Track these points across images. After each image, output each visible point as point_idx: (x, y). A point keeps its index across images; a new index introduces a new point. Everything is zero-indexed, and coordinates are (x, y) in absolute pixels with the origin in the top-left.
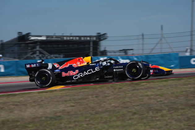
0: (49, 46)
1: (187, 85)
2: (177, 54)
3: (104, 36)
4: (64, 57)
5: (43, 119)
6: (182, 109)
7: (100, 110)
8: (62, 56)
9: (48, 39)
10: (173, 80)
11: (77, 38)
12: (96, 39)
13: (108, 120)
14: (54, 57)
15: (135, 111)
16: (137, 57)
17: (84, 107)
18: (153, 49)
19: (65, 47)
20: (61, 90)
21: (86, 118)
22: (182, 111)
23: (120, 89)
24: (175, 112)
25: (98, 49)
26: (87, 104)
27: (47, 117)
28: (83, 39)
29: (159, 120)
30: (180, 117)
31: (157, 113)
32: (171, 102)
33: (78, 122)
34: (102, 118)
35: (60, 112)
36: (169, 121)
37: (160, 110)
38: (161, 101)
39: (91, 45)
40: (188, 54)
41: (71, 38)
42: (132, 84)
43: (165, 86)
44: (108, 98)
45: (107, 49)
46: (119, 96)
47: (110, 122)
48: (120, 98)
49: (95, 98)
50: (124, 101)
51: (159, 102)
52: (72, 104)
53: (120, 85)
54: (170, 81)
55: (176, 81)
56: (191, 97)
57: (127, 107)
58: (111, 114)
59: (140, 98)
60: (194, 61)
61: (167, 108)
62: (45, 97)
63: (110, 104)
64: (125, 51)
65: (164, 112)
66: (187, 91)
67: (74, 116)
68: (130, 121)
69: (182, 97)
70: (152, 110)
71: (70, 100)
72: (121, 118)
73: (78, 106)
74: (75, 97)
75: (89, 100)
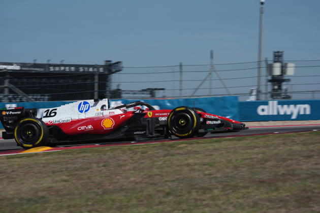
0: (25, 80)
1: (253, 149)
2: (236, 98)
3: (118, 66)
4: (49, 100)
5: (16, 201)
6: (245, 187)
7: (110, 187)
8: (47, 97)
9: (23, 69)
10: (230, 140)
11: (73, 69)
12: (104, 70)
13: (125, 204)
14: (33, 98)
15: (168, 190)
16: (170, 102)
17: (83, 183)
18: (197, 89)
19: (52, 83)
20: (45, 154)
21: (88, 200)
22: (244, 191)
23: (143, 153)
24: (233, 192)
25: (108, 86)
26: (89, 178)
27: (22, 199)
28: (81, 69)
29: (207, 206)
30: (240, 201)
31: (204, 193)
32: (227, 177)
33: (74, 207)
34: (113, 200)
35: (43, 191)
36: (224, 207)
37: (210, 189)
38: (210, 174)
39: (96, 80)
40: (253, 98)
41: (62, 68)
42: (164, 145)
43: (216, 149)
44: (123, 168)
45: (122, 88)
46: (142, 165)
47: (128, 207)
48: (143, 168)
49: (103, 168)
50: (150, 174)
51: (208, 177)
52: (65, 178)
53: (144, 148)
54: (225, 142)
55: (235, 142)
56: (258, 168)
57: (156, 184)
58: (128, 194)
59: (178, 168)
60: (263, 110)
61: (220, 186)
62: (18, 165)
63: (128, 178)
64: (152, 91)
65: (216, 192)
66: (251, 159)
67: (68, 197)
68: (160, 207)
69: (244, 167)
70: (196, 188)
71: (61, 171)
72: (145, 202)
73: (74, 181)
74: (69, 166)
75: (91, 172)
